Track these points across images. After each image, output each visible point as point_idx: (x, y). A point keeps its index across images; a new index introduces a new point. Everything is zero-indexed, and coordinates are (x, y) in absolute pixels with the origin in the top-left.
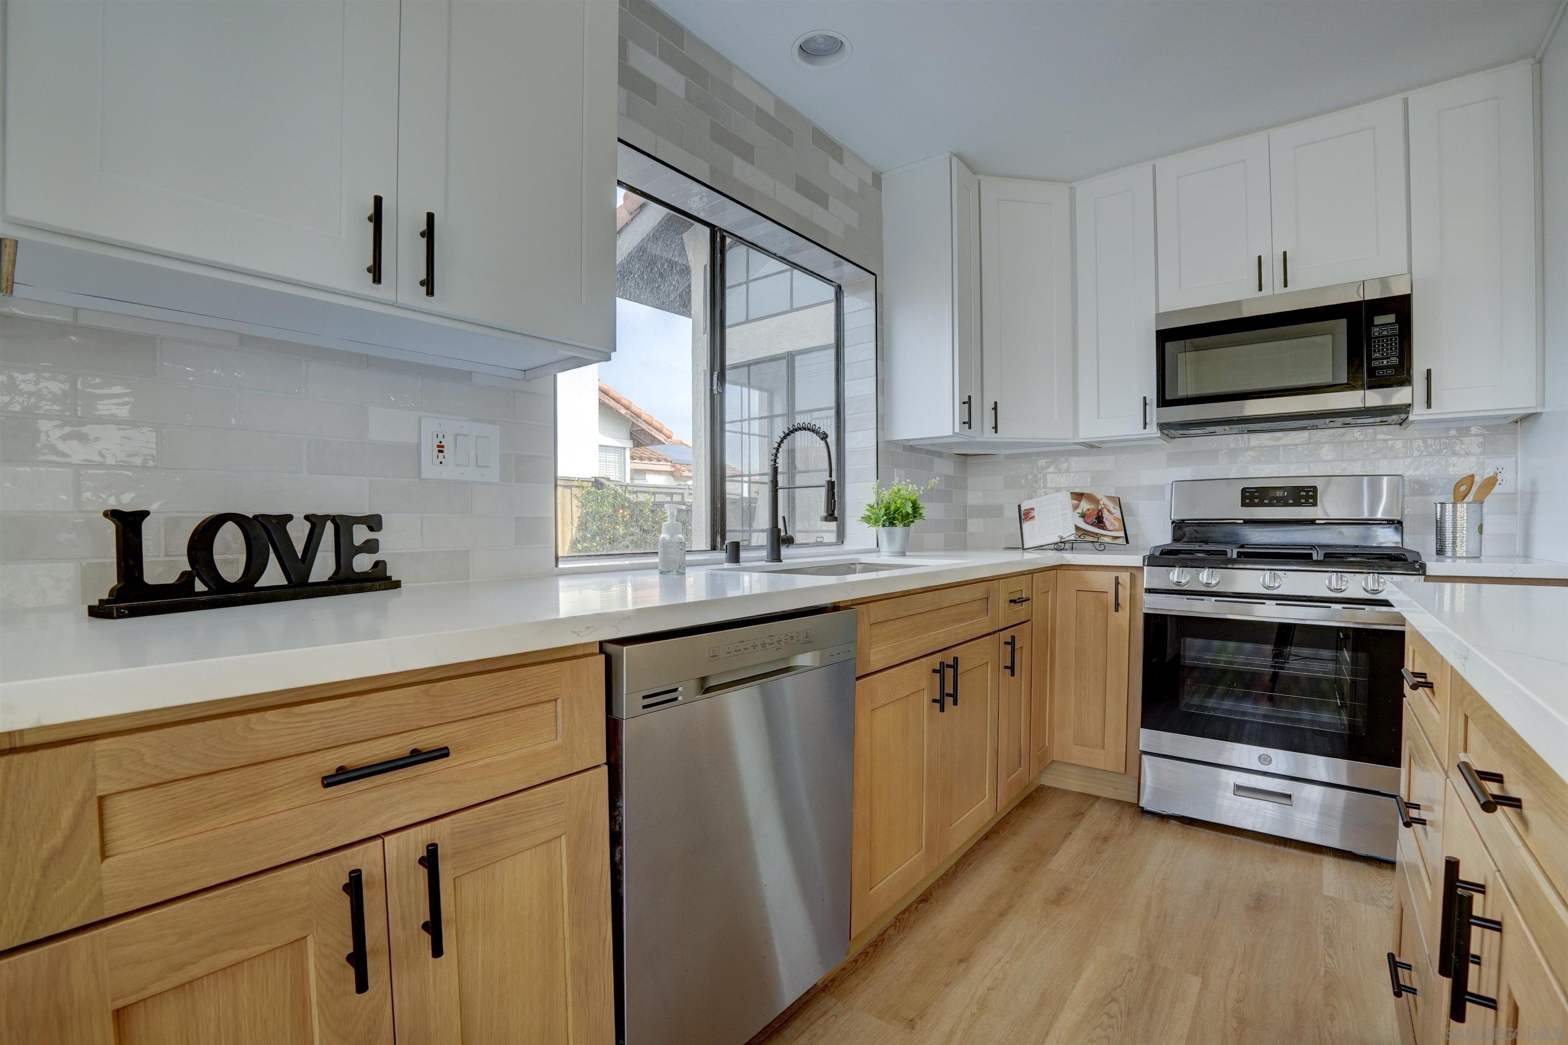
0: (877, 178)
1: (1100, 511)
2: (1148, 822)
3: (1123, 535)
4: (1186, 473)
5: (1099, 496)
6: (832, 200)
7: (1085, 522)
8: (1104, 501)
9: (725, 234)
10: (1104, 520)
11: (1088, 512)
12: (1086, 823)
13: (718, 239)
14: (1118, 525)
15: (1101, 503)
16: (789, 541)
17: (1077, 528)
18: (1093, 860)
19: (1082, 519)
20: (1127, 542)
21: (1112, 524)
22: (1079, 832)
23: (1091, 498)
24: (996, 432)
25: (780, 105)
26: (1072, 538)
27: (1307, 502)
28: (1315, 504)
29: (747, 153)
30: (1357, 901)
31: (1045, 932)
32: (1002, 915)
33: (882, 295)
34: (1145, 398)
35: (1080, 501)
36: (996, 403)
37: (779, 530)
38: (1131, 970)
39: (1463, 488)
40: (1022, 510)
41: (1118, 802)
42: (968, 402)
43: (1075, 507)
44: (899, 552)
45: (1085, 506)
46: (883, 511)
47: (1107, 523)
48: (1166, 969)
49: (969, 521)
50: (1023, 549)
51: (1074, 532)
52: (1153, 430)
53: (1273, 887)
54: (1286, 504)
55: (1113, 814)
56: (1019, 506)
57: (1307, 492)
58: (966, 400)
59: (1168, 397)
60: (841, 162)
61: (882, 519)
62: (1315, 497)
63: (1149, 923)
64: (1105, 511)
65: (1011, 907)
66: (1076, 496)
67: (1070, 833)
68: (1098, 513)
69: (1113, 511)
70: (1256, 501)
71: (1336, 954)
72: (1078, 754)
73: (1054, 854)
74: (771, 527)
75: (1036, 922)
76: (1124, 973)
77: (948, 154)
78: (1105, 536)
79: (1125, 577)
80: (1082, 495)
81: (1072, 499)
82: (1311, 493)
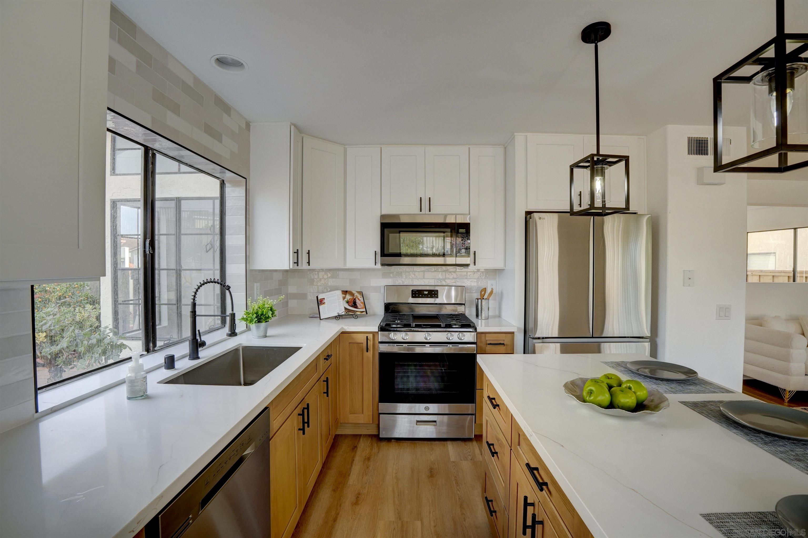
0: (248, 125)
1: (355, 299)
2: (383, 444)
3: (365, 310)
4: (389, 282)
5: (354, 292)
6: (224, 137)
7: (349, 305)
8: (356, 294)
9: (155, 152)
10: (357, 304)
11: (350, 300)
12: (359, 452)
13: (150, 155)
14: (362, 305)
15: (355, 295)
16: (203, 344)
17: (346, 309)
18: (367, 473)
19: (347, 304)
20: (367, 313)
21: (360, 305)
22: (357, 459)
23: (351, 294)
24: (309, 265)
25: (197, 80)
26: (343, 313)
27: (435, 296)
28: (437, 297)
29: (176, 109)
30: (461, 460)
31: (356, 523)
32: (335, 520)
33: (249, 190)
34: (376, 252)
35: (346, 295)
36: (309, 251)
37: (197, 340)
38: (395, 529)
39: (483, 293)
40: (319, 299)
41: (369, 435)
42: (297, 252)
43: (344, 298)
44: (263, 336)
45: (348, 297)
46: (255, 315)
47: (358, 305)
48: (407, 522)
49: (289, 301)
50: (320, 319)
51: (344, 310)
52: (379, 266)
53: (434, 463)
54: (428, 297)
55: (369, 443)
56: (317, 297)
57: (435, 292)
58: (296, 251)
59: (386, 252)
60: (230, 116)
61: (255, 320)
62: (437, 294)
63: (396, 499)
64: (357, 299)
65: (338, 514)
66: (345, 293)
67: (354, 460)
68: (354, 300)
69: (360, 299)
70: (417, 295)
71: (460, 488)
72: (352, 418)
73: (349, 475)
74: (192, 338)
75: (350, 518)
76: (393, 531)
77: (289, 123)
78: (358, 311)
79: (370, 336)
80: (347, 291)
81: (342, 294)
82: (436, 293)
